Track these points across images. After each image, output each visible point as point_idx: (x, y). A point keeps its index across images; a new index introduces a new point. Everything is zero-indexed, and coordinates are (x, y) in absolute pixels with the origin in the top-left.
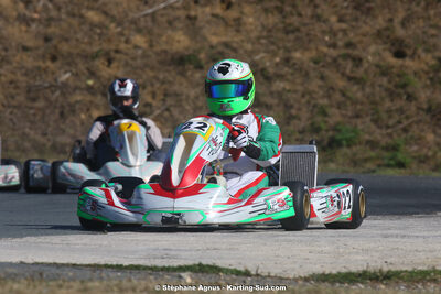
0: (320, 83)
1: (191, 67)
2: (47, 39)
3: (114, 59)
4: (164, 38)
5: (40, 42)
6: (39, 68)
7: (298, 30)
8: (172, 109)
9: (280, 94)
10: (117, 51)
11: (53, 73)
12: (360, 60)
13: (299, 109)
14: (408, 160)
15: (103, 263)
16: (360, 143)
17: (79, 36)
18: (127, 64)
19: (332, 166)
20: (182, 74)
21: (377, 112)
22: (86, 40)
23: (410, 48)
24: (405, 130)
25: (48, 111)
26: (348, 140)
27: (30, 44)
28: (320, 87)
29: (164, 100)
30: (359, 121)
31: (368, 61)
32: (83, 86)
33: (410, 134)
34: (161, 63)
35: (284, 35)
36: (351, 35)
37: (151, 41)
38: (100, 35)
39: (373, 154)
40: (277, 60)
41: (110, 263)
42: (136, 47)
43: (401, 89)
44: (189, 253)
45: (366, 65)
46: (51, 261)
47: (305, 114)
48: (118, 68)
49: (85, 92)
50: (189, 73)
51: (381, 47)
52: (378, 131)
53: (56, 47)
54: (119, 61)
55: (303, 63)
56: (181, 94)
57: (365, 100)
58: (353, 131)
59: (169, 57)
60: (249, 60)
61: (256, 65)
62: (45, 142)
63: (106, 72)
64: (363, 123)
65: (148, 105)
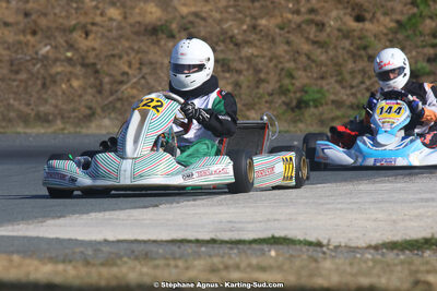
0: (286, 47)
1: (164, 36)
2: (27, 15)
3: (91, 31)
4: (137, 10)
5: (20, 18)
6: (20, 42)
8: (147, 77)
9: (249, 60)
10: (93, 24)
11: (34, 46)
12: (323, 25)
13: (268, 73)
16: (327, 104)
17: (57, 11)
19: (301, 125)
20: (157, 43)
21: (340, 74)
22: (63, 14)
23: (368, 12)
24: (368, 89)
25: (30, 83)
26: (315, 101)
27: (11, 20)
28: (286, 51)
29: (140, 69)
30: (324, 83)
31: (331, 26)
32: (63, 57)
34: (137, 33)
36: (314, 2)
37: (125, 13)
38: (76, 9)
39: (338, 113)
40: (245, 27)
42: (111, 19)
43: (362, 50)
44: (253, 225)
45: (328, 30)
46: (132, 238)
47: (273, 78)
48: (95, 39)
49: (65, 64)
50: (162, 42)
51: (342, 12)
52: (343, 91)
53: (35, 22)
54: (96, 33)
55: (269, 30)
56: (156, 63)
57: (329, 63)
58: (318, 92)
59: (142, 28)
60: (218, 28)
61: (224, 32)
62: (30, 112)
63: (84, 44)
64: (328, 84)
65: (124, 73)
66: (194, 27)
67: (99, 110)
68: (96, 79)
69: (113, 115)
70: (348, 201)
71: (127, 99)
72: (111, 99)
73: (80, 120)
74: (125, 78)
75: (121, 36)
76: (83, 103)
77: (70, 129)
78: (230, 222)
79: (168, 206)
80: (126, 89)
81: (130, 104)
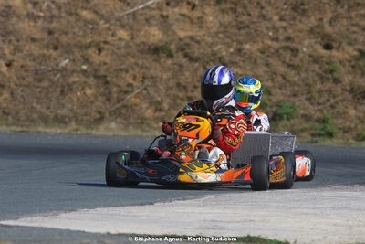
0: (266, 69)
1: (164, 55)
2: (50, 33)
3: (103, 48)
4: (142, 33)
5: (45, 35)
6: (44, 55)
7: (248, 27)
8: (149, 88)
10: (105, 43)
11: (55, 59)
12: (297, 51)
14: (335, 130)
16: (297, 117)
17: (76, 30)
20: (158, 60)
21: (309, 92)
22: (81, 33)
23: (336, 42)
24: (333, 107)
25: (51, 90)
26: (287, 114)
27: (37, 36)
29: (143, 81)
30: (296, 99)
31: (303, 52)
32: (78, 69)
33: (336, 110)
34: (141, 52)
35: (237, 31)
36: (290, 31)
37: (132, 34)
38: (92, 29)
39: (307, 126)
40: (232, 50)
42: (120, 39)
43: (329, 74)
44: (232, 225)
45: (301, 55)
46: (130, 232)
48: (106, 55)
49: (81, 75)
50: (162, 60)
51: (313, 41)
52: (311, 107)
53: (57, 39)
54: (108, 50)
55: (251, 53)
56: (157, 77)
57: (301, 83)
58: (291, 107)
59: (146, 47)
60: (209, 50)
61: (214, 54)
62: (49, 114)
63: (96, 59)
64: (299, 101)
65: (130, 85)
66: (190, 48)
67: (107, 115)
68: (106, 88)
69: (118, 120)
70: (312, 206)
71: (131, 106)
72: (118, 105)
73: (91, 122)
74: (130, 89)
75: (128, 54)
76: (94, 109)
77: (83, 130)
78: (213, 221)
79: (162, 204)
80: (130, 98)
81: (133, 110)
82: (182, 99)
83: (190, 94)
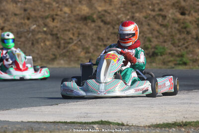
0: (148, 27)
1: (90, 21)
2: (25, 10)
3: (55, 18)
4: (77, 9)
5: (22, 11)
6: (22, 23)
7: (137, 3)
8: (82, 40)
10: (57, 15)
11: (28, 25)
12: (165, 16)
14: (188, 61)
15: (58, 121)
16: (166, 54)
17: (39, 8)
18: (61, 21)
19: (154, 64)
20: (86, 24)
21: (174, 40)
22: (42, 10)
23: (187, 11)
24: (186, 48)
25: (26, 43)
26: (161, 53)
27: (18, 12)
28: (148, 29)
29: (78, 37)
30: (165, 44)
31: (169, 17)
32: (41, 30)
33: (189, 49)
34: (77, 20)
35: (131, 6)
36: (161, 5)
37: (72, 10)
38: (49, 7)
39: (172, 59)
40: (128, 17)
41: (61, 121)
42: (65, 13)
43: (184, 29)
45: (168, 19)
48: (57, 22)
49: (43, 34)
50: (89, 24)
51: (175, 11)
52: (174, 48)
53: (29, 14)
54: (58, 19)
55: (140, 19)
56: (86, 34)
57: (168, 35)
58: (163, 49)
59: (80, 17)
60: (116, 18)
61: (118, 20)
63: (52, 24)
64: (167, 45)
65: (71, 39)
66: (104, 17)
67: (58, 56)
68: (57, 41)
69: (65, 58)
71: (72, 51)
72: (64, 51)
73: (49, 60)
74: (71, 41)
76: (51, 53)
79: (63, 104)
80: (71, 47)
81: (73, 54)
82: (101, 46)
83: (105, 43)
